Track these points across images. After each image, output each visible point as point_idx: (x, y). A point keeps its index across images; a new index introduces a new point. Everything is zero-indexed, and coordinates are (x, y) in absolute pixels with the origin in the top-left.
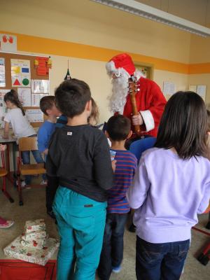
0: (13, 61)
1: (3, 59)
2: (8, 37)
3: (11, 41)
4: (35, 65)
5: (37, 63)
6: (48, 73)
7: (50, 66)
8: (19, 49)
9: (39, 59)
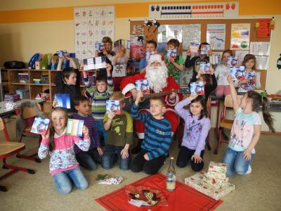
0: (233, 26)
1: (224, 25)
2: (230, 5)
3: (233, 7)
4: (255, 28)
5: (258, 25)
6: (269, 35)
7: (273, 27)
8: (240, 14)
9: (261, 21)
